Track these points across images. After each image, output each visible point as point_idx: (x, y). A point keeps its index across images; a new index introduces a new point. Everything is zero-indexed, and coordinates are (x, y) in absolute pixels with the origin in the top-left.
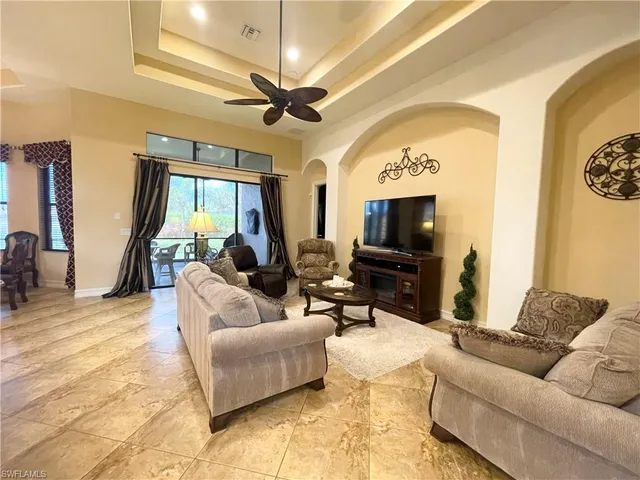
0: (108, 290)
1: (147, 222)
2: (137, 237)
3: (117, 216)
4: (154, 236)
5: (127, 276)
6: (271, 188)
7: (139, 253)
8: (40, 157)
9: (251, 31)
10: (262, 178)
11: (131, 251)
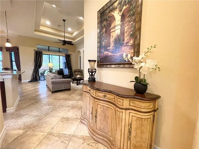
0: (29, 80)
1: (38, 65)
2: (35, 69)
3: (31, 64)
4: (40, 68)
5: (34, 77)
6: (68, 57)
7: (36, 72)
8: (10, 50)
9: (60, 26)
10: (65, 55)
11: (34, 72)
